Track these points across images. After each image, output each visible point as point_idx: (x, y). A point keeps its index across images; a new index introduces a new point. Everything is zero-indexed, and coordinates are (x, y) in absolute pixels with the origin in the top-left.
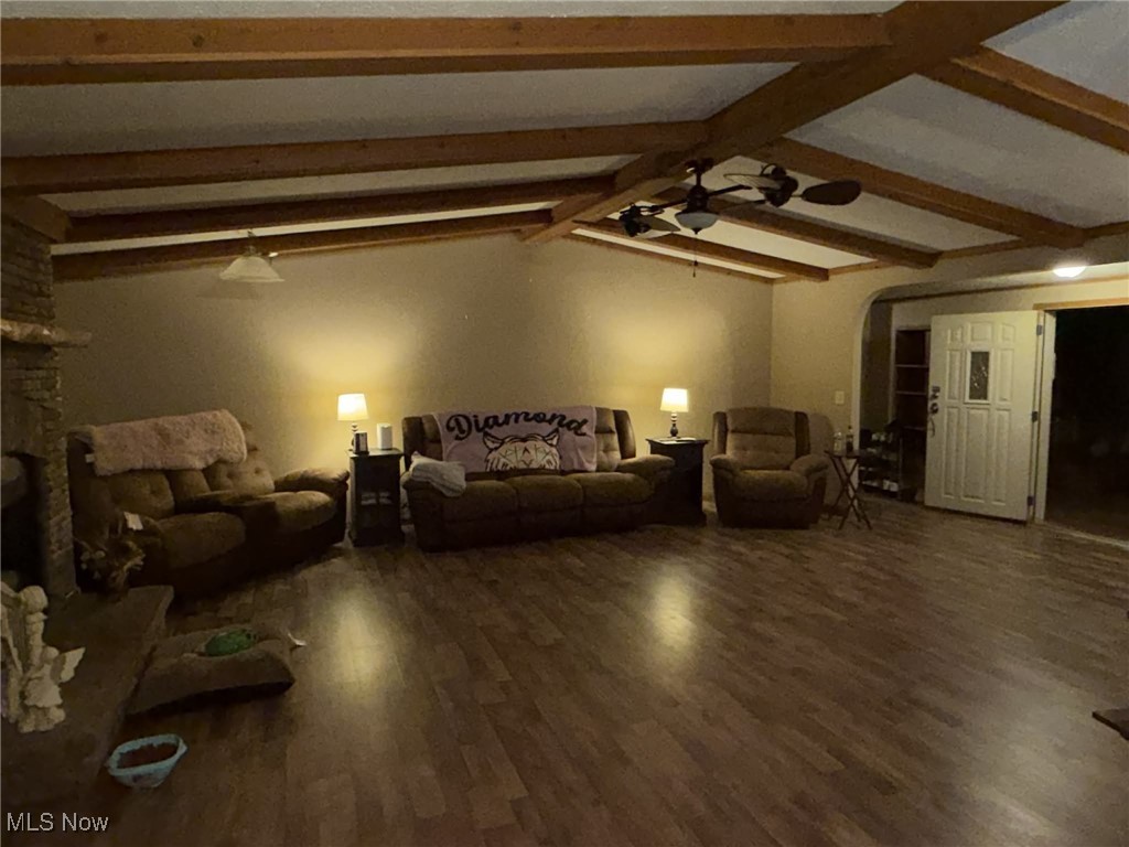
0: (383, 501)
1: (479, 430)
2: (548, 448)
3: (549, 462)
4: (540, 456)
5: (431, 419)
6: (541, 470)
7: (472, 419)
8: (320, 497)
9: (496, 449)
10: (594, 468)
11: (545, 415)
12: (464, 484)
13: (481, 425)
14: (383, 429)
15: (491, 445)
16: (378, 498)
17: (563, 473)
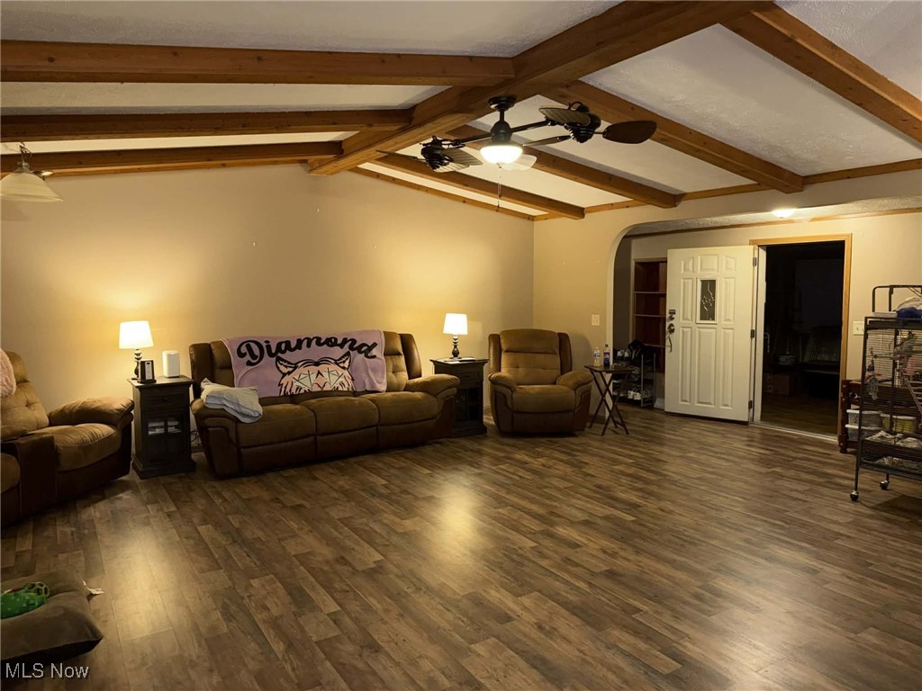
0: (171, 430)
1: (271, 355)
2: (341, 371)
3: (342, 384)
4: (334, 378)
5: (221, 345)
6: (335, 392)
7: (264, 345)
8: (103, 430)
9: (289, 373)
10: (383, 387)
11: (336, 339)
12: (260, 409)
13: (273, 351)
14: (169, 356)
15: (285, 370)
16: (166, 427)
17: (355, 394)
